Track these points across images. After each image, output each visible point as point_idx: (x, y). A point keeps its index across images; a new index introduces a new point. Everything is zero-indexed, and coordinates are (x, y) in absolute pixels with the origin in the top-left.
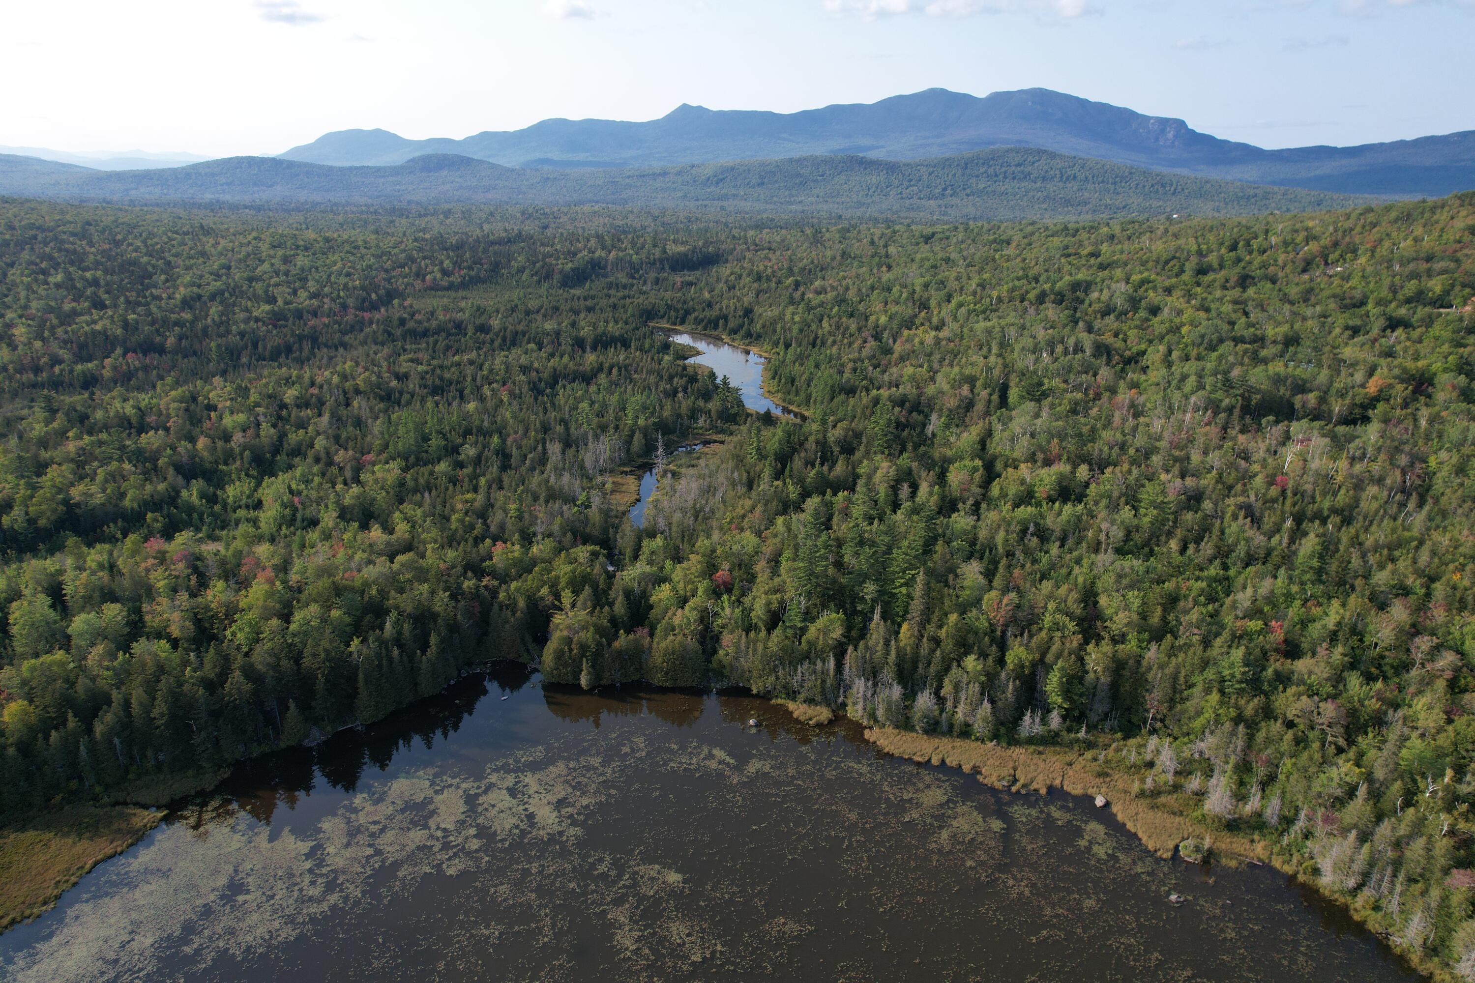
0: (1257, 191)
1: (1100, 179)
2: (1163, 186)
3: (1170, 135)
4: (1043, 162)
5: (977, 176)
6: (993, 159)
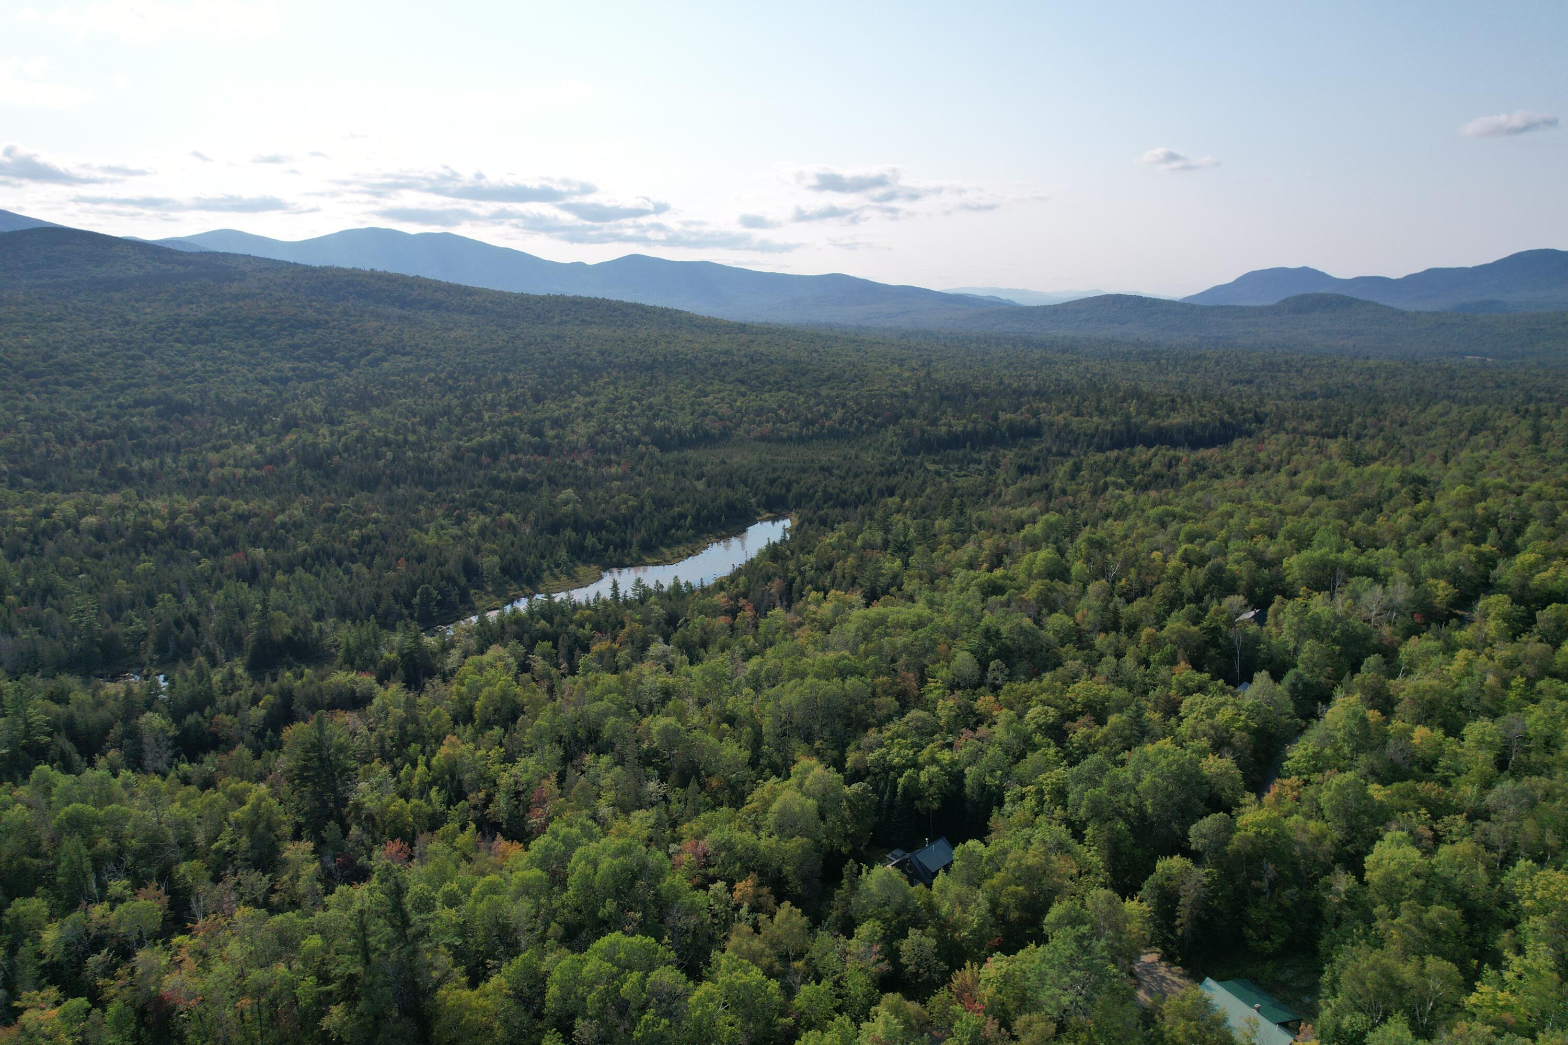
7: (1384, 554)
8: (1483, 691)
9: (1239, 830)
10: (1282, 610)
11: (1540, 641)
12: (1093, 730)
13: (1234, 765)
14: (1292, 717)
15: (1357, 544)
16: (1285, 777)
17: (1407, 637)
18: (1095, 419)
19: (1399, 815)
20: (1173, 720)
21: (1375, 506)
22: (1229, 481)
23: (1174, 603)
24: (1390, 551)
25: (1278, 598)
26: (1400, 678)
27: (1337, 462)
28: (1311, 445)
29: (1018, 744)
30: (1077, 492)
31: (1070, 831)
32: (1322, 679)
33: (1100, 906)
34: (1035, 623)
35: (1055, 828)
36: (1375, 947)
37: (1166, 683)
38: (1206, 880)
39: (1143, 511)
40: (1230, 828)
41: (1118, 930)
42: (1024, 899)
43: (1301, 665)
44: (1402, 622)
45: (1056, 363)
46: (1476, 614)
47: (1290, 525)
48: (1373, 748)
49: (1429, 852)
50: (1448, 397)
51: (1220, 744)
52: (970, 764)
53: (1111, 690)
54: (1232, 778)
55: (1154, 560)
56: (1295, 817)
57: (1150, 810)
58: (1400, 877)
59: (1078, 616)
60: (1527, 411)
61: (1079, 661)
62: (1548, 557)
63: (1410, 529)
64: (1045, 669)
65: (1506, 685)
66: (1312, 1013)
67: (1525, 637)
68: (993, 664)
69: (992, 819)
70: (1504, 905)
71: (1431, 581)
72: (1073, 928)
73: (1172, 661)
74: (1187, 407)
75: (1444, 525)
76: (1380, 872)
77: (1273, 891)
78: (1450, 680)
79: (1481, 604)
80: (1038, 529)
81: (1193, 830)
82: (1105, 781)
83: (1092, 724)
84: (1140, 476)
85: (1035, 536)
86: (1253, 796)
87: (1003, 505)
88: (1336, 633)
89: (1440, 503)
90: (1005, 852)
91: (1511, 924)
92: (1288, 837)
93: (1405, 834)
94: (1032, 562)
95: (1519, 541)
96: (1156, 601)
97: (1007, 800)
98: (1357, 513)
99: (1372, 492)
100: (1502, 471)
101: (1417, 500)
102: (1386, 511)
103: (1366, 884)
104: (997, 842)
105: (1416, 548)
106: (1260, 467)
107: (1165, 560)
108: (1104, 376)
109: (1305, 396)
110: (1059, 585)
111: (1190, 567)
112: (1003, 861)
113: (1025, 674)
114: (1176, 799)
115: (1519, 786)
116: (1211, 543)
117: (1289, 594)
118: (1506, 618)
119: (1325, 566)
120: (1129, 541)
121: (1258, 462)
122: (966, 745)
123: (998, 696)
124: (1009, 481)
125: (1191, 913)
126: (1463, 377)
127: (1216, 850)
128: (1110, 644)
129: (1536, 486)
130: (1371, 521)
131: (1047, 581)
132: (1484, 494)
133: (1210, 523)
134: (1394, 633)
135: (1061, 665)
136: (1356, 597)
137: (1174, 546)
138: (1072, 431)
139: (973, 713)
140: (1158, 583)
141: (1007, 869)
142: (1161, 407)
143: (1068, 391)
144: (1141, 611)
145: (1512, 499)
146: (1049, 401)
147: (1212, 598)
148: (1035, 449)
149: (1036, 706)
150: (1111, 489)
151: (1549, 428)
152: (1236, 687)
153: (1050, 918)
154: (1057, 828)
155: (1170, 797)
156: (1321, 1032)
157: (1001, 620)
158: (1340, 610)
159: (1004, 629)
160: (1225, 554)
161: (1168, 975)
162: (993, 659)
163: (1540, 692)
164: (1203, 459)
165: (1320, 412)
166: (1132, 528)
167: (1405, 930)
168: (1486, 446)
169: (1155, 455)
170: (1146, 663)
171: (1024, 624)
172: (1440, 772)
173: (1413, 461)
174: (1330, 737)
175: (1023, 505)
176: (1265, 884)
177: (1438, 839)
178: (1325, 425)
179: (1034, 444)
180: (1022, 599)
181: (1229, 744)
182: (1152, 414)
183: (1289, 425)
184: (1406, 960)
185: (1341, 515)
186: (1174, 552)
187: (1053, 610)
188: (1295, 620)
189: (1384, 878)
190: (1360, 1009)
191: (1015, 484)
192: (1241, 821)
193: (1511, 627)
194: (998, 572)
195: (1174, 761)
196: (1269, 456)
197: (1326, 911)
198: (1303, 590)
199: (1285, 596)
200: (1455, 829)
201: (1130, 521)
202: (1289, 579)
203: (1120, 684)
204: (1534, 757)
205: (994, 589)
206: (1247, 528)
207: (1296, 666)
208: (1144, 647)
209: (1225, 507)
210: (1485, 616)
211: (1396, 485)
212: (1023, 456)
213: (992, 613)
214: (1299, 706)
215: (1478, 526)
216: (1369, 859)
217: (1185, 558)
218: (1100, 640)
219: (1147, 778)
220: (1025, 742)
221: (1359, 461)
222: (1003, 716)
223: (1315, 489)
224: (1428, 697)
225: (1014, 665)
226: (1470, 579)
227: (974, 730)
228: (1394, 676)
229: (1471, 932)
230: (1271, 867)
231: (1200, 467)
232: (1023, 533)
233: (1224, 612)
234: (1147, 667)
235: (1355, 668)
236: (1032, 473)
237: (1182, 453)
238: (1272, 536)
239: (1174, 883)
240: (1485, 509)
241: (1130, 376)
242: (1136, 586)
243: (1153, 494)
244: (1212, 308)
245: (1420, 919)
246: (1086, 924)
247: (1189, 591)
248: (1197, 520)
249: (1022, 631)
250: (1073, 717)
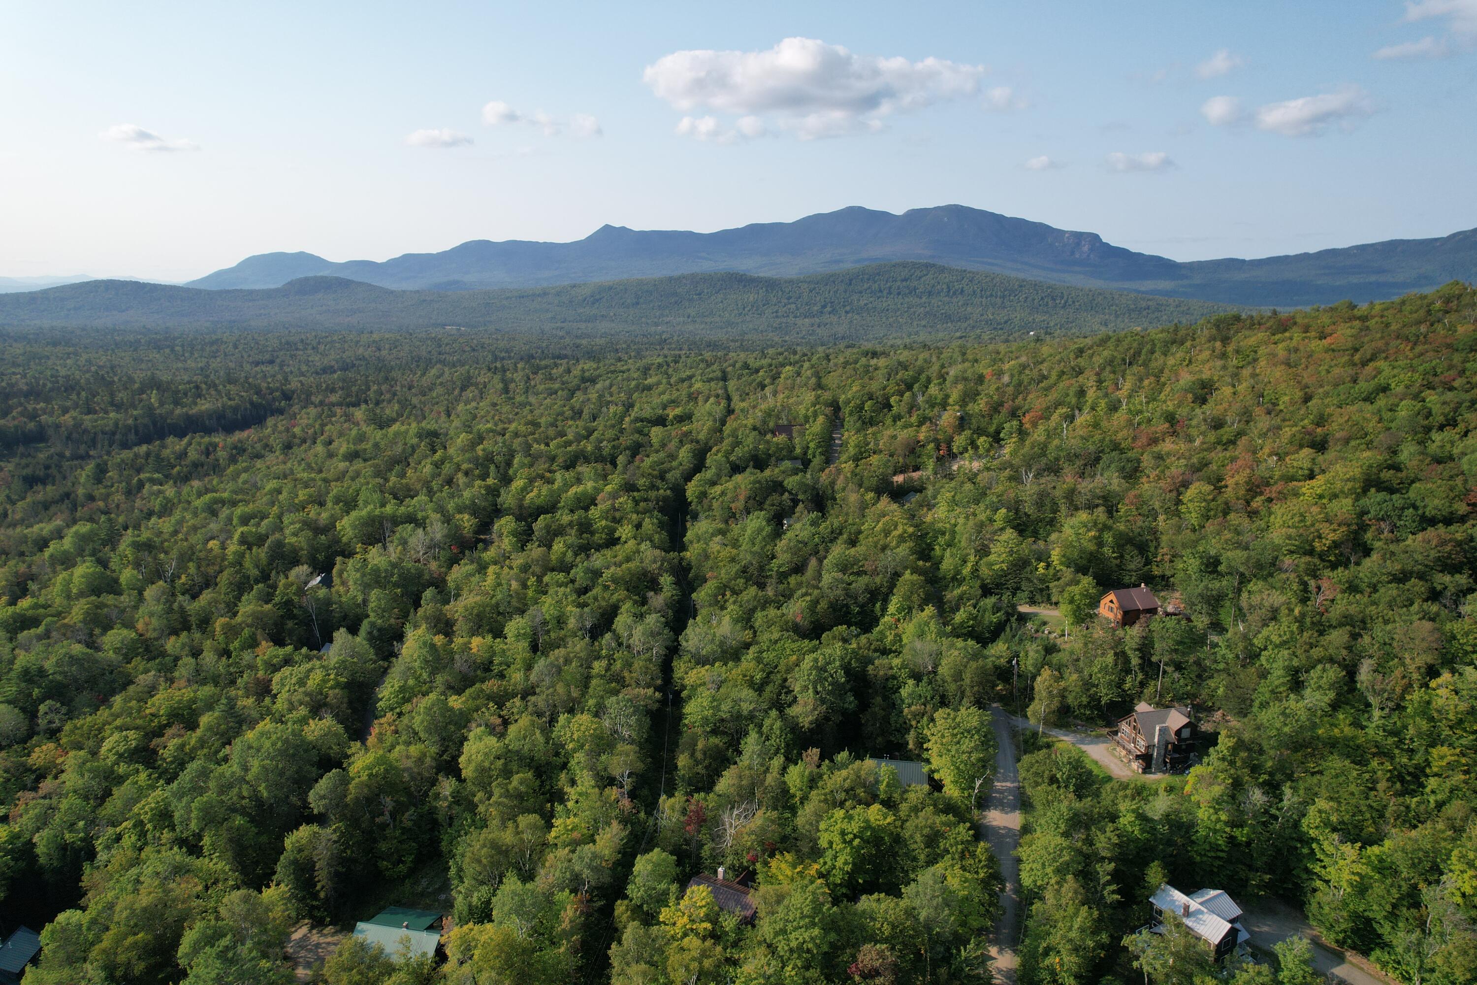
0: (1150, 303)
1: (988, 293)
2: (1054, 299)
3: (1086, 248)
4: (930, 276)
5: (861, 292)
6: (879, 274)
7: (419, 501)
8: (511, 596)
9: (353, 779)
10: (345, 570)
11: (539, 546)
12: (185, 738)
13: (334, 722)
14: (375, 662)
15: (395, 498)
16: (381, 717)
17: (450, 567)
18: (112, 415)
19: (475, 715)
20: (268, 700)
21: (402, 461)
22: (270, 458)
23: (241, 587)
24: (422, 498)
25: (339, 559)
26: (452, 603)
27: (364, 428)
28: (338, 415)
29: (99, 784)
30: (108, 495)
31: (184, 849)
32: (392, 621)
33: (237, 910)
34: (88, 646)
35: (166, 854)
36: (482, 828)
37: (252, 667)
38: (335, 837)
39: (189, 503)
40: (345, 781)
41: (261, 922)
42: (147, 944)
43: (372, 614)
44: (444, 555)
45: (48, 358)
46: (494, 536)
47: (335, 491)
48: (445, 667)
49: (502, 736)
50: (440, 361)
51: (317, 708)
52: (38, 829)
53: (195, 692)
54: (336, 735)
55: (212, 549)
56: (398, 748)
57: (265, 794)
58: (487, 764)
59: (140, 626)
60: (496, 368)
61: (153, 673)
62: (531, 481)
63: (435, 476)
64: (113, 692)
65: (525, 586)
66: (449, 905)
67: (529, 546)
68: (42, 708)
69: (84, 878)
70: (557, 754)
71: (458, 516)
72: (212, 946)
73: (253, 644)
74: (213, 393)
75: (458, 468)
76: (472, 767)
77: (394, 820)
78: (488, 593)
79: (495, 527)
80: (67, 543)
81: (312, 796)
82: (212, 784)
83: (182, 732)
84: (178, 468)
85: (65, 552)
86: (358, 744)
87: (14, 525)
88: (395, 578)
89: (451, 451)
90: (111, 906)
91: (564, 766)
92: (396, 768)
93: (483, 728)
94: (68, 582)
95: (511, 472)
96: (223, 590)
97: (99, 849)
98: (391, 470)
99: (399, 449)
100: (489, 418)
101: (434, 451)
102: (412, 465)
103: (465, 780)
104: (95, 903)
105: (442, 491)
106: (297, 441)
107: (223, 547)
108: (112, 368)
109: (325, 370)
110: (109, 599)
111: (250, 549)
112: (110, 918)
113: (89, 706)
114: (288, 773)
115: (549, 660)
116: (266, 521)
117: (348, 554)
118: (514, 533)
119: (373, 521)
120: (180, 536)
121: (294, 436)
122: (27, 811)
123: (58, 740)
124: (14, 497)
125: (329, 873)
126: (447, 344)
127: (337, 805)
128: (184, 645)
129: (513, 427)
130: (403, 475)
131: (93, 598)
132: (481, 439)
133: (261, 502)
134: (440, 566)
135: (131, 682)
136: (404, 542)
137: (229, 531)
138: (86, 431)
139: (29, 770)
140: (221, 571)
141: (118, 923)
142: (186, 394)
143: (70, 387)
144: (210, 604)
145: (500, 439)
146: (48, 400)
147: (278, 573)
148: (42, 456)
149: (112, 734)
150: (147, 486)
151: (513, 380)
152: (319, 650)
153: (184, 947)
154: (169, 853)
155: (281, 774)
156: (459, 917)
157: (42, 656)
158: (393, 557)
159: (49, 665)
160: (282, 529)
161: (322, 940)
162: (42, 701)
163: (547, 585)
164: (240, 441)
165: (341, 384)
166: (181, 522)
167: (499, 804)
168: (474, 399)
169: (190, 444)
170: (227, 653)
171: (74, 652)
172: (496, 669)
173: (425, 418)
174: (409, 669)
175: (41, 521)
176: (387, 817)
177: (506, 723)
178: (348, 395)
179: (38, 450)
180: (66, 626)
181: (325, 705)
182: (177, 403)
183: (316, 399)
184: (505, 827)
185: (378, 474)
186: (231, 538)
187: (107, 627)
188: (358, 575)
189: (476, 770)
190: (482, 883)
191: (24, 498)
192: (353, 770)
193: (519, 541)
194: (25, 603)
195: (278, 739)
196: (303, 430)
197: (440, 817)
198: (359, 547)
199: (344, 556)
200: (515, 710)
201: (177, 515)
202: (344, 539)
203: (204, 682)
204: (553, 635)
205: (25, 622)
206: (296, 501)
207: (368, 616)
208: (221, 638)
209: (271, 485)
210: (500, 536)
211: (415, 441)
212: (27, 466)
213: (26, 650)
214: (379, 651)
215: (482, 465)
216: (462, 759)
217: (243, 541)
218: (172, 645)
219: (255, 766)
220: (106, 778)
221: (382, 424)
222: (71, 760)
223: (351, 454)
224: (475, 612)
225: (72, 700)
226: (484, 509)
227: (35, 789)
228: (447, 602)
229: (542, 785)
230: (388, 800)
231: (239, 450)
232: (47, 553)
233: (292, 584)
234: (229, 657)
235: (417, 604)
236: (44, 484)
237: (218, 439)
238: (322, 504)
239: (306, 853)
240: (484, 450)
241: (143, 366)
242: (198, 579)
243: (196, 483)
244: (220, 293)
245: (508, 790)
246: (225, 935)
247: (254, 572)
248: (247, 502)
249: (73, 660)
250: (159, 732)
